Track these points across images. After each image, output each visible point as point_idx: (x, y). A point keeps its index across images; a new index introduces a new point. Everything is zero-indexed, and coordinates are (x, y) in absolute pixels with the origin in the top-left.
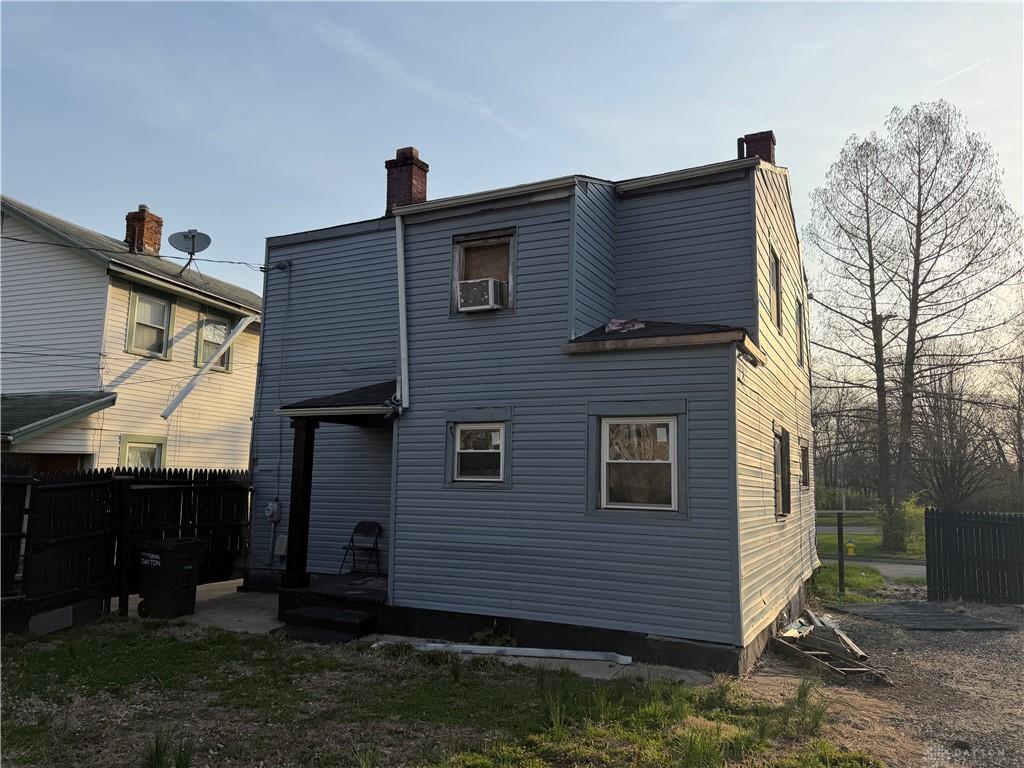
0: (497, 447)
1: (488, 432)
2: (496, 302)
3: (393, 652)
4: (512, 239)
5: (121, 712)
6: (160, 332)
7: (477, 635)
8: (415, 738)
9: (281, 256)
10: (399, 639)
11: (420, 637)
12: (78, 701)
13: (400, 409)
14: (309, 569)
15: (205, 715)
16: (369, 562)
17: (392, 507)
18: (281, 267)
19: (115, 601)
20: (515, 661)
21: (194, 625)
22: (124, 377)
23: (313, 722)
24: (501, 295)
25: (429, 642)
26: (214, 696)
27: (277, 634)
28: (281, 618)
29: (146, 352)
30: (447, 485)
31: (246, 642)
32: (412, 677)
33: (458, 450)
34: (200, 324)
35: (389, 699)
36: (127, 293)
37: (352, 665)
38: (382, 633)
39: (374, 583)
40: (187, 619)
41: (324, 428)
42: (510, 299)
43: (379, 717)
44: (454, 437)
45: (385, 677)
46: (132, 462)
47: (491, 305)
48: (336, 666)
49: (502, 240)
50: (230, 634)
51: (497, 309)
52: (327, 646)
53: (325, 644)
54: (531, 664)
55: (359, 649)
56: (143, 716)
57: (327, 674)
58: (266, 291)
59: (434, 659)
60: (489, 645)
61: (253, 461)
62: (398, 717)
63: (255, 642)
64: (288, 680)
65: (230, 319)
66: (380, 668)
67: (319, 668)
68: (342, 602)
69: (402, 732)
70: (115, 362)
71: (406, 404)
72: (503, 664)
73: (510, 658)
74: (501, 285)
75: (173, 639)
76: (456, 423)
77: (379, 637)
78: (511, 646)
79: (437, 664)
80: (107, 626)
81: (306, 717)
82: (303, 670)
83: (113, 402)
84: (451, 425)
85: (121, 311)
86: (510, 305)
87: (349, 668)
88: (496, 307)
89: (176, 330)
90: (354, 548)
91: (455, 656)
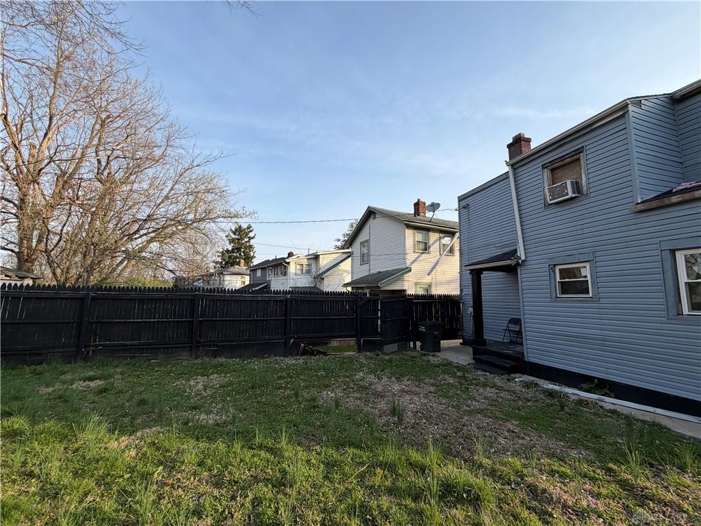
0: (586, 277)
1: (579, 269)
2: (573, 193)
3: (528, 385)
4: (581, 154)
5: (396, 387)
6: (426, 243)
7: (583, 385)
8: (523, 438)
9: (464, 203)
10: (532, 378)
11: (546, 380)
12: (385, 379)
13: (520, 261)
14: (485, 337)
15: (426, 396)
16: (517, 337)
17: (522, 310)
18: (464, 208)
19: (412, 343)
20: (612, 407)
21: (438, 356)
22: (414, 261)
23: (470, 413)
24: (577, 187)
25: (551, 384)
26: (432, 389)
27: (470, 366)
28: (474, 359)
29: (421, 251)
30: (553, 300)
31: (456, 367)
32: (535, 401)
33: (558, 279)
34: (440, 238)
35: (517, 411)
36: (412, 231)
37: (502, 387)
38: (524, 373)
39: (518, 349)
40: (437, 354)
41: (485, 275)
42: (584, 189)
43: (506, 419)
44: (554, 272)
45: (519, 397)
46: (421, 292)
47: (571, 195)
48: (494, 386)
49: (575, 157)
50: (451, 362)
51: (575, 197)
52: (493, 375)
53: (491, 374)
54: (625, 411)
55: (508, 380)
56: (403, 391)
57: (488, 389)
58: (460, 219)
59: (551, 394)
60: (591, 393)
61: (461, 291)
62: (517, 423)
63: (459, 368)
64: (467, 389)
65: (452, 234)
66: (517, 392)
67: (485, 385)
68: (502, 356)
69: (516, 433)
70: (411, 257)
71: (523, 258)
72: (602, 407)
73: (608, 404)
74: (577, 183)
75: (428, 361)
76: (555, 265)
77: (522, 375)
78: (610, 397)
79: (553, 397)
80: (409, 352)
81: (468, 409)
82: (477, 385)
83: (410, 271)
84: (551, 267)
85: (411, 237)
86: (585, 192)
87: (500, 389)
88: (574, 195)
89: (431, 242)
90: (510, 331)
91: (566, 395)
